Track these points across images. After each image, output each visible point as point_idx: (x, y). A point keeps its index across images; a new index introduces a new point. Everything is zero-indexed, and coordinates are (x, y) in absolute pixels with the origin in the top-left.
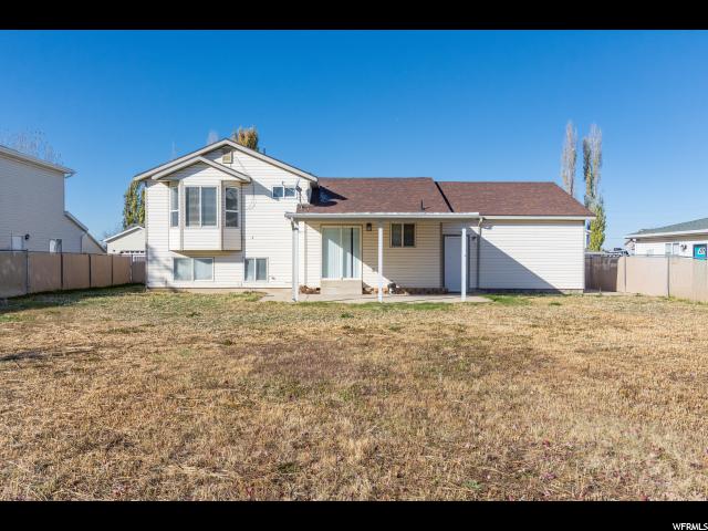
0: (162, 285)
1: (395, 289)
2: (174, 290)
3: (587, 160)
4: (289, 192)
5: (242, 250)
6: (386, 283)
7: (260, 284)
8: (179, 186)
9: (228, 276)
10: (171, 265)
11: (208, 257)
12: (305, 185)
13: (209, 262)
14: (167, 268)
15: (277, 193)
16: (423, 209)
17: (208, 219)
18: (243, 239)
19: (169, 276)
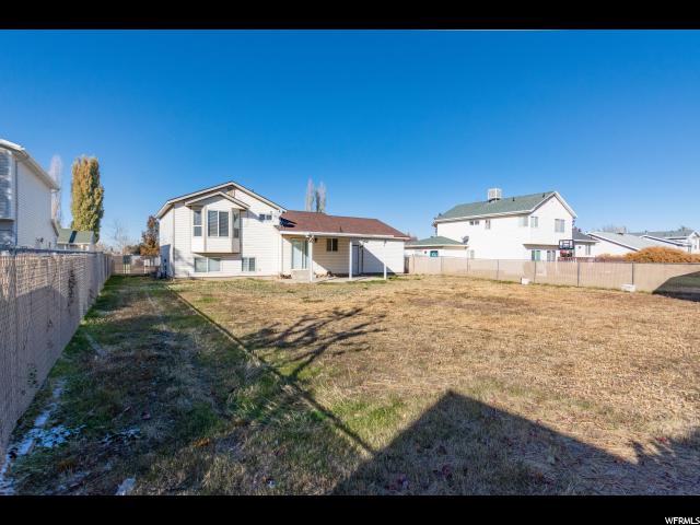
0: (185, 276)
1: (330, 274)
2: (193, 279)
3: (318, 202)
4: (269, 217)
5: (240, 253)
6: (325, 272)
7: (252, 274)
8: (203, 210)
9: (231, 269)
10: (192, 262)
11: (218, 257)
12: (277, 214)
13: (219, 260)
14: (189, 264)
15: (262, 218)
16: (341, 231)
17: (223, 232)
18: (241, 245)
19: (191, 270)
